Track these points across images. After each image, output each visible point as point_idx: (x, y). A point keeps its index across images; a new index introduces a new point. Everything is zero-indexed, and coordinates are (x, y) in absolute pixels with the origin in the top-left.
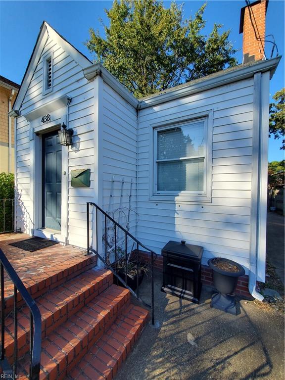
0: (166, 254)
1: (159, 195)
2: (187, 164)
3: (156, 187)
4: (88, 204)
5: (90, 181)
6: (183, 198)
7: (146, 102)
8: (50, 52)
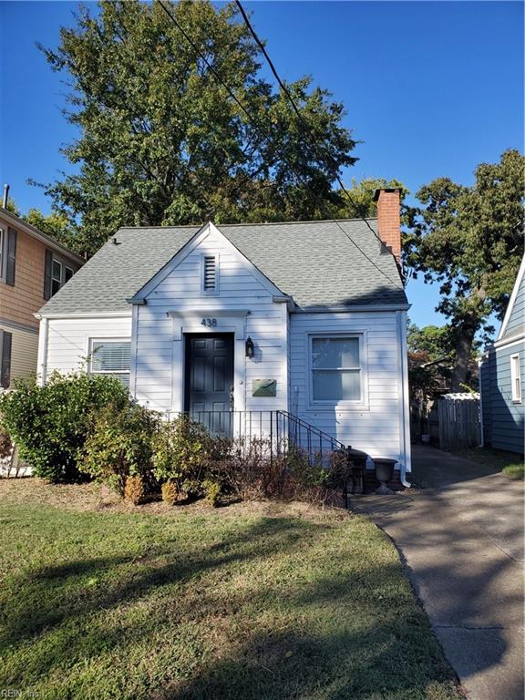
1: (315, 404)
2: (342, 374)
3: (312, 397)
5: (276, 391)
6: (341, 407)
8: (211, 253)
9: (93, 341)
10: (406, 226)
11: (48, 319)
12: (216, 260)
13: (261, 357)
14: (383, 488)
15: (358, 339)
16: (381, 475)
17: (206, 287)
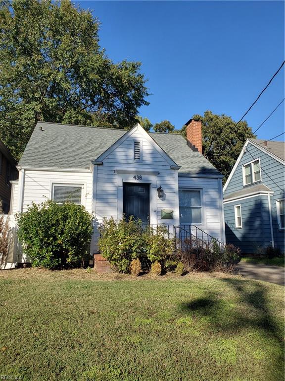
5: (173, 216)
8: (139, 140)
9: (54, 185)
11: (25, 170)
12: (140, 144)
13: (165, 198)
15: (199, 191)
17: (135, 158)
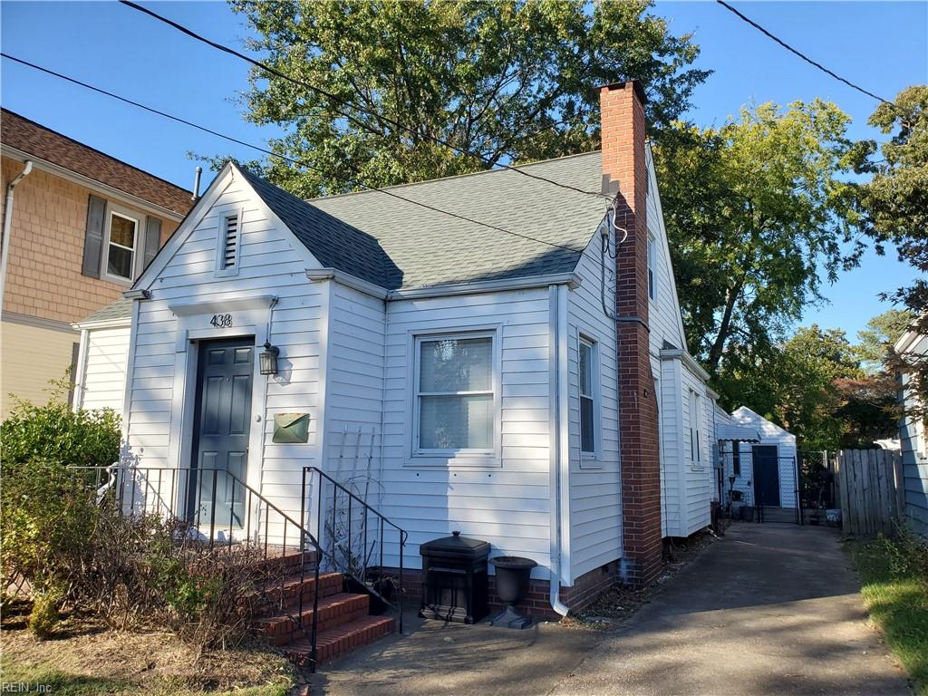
0: (426, 552)
1: (421, 456)
2: (470, 402)
3: (416, 442)
4: (304, 468)
5: (308, 433)
6: (462, 461)
7: (402, 293)
10: (852, 171)
11: (90, 331)
12: (238, 220)
14: (510, 614)
15: (491, 338)
16: (506, 589)
17: (226, 265)
